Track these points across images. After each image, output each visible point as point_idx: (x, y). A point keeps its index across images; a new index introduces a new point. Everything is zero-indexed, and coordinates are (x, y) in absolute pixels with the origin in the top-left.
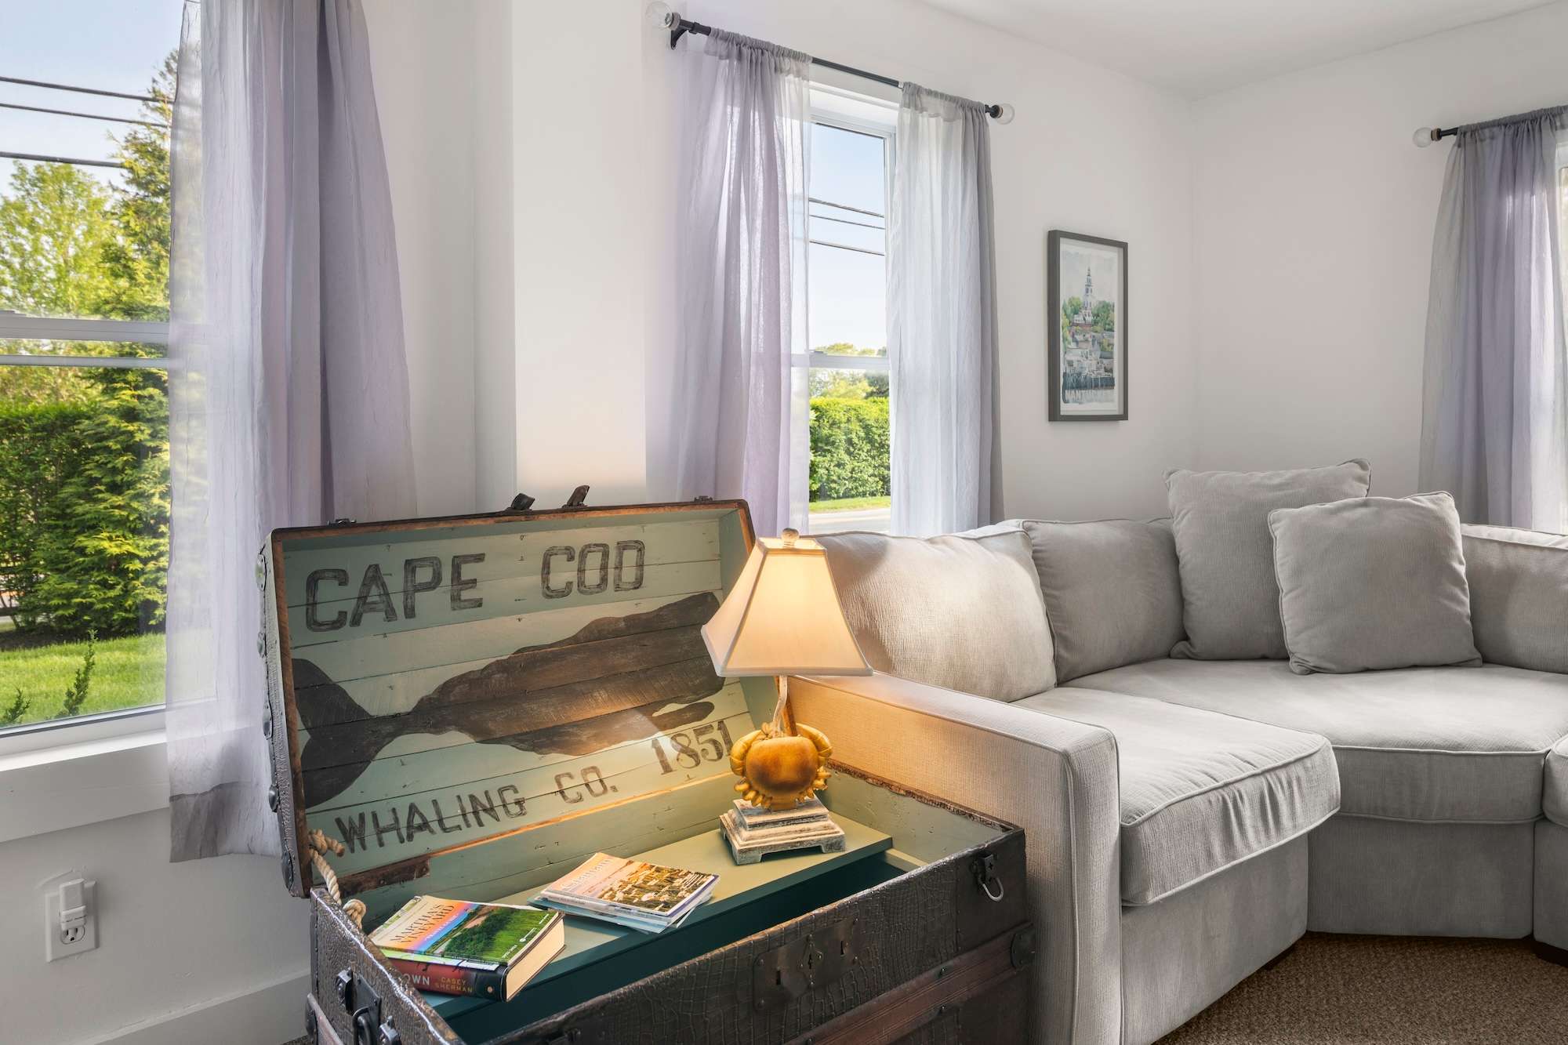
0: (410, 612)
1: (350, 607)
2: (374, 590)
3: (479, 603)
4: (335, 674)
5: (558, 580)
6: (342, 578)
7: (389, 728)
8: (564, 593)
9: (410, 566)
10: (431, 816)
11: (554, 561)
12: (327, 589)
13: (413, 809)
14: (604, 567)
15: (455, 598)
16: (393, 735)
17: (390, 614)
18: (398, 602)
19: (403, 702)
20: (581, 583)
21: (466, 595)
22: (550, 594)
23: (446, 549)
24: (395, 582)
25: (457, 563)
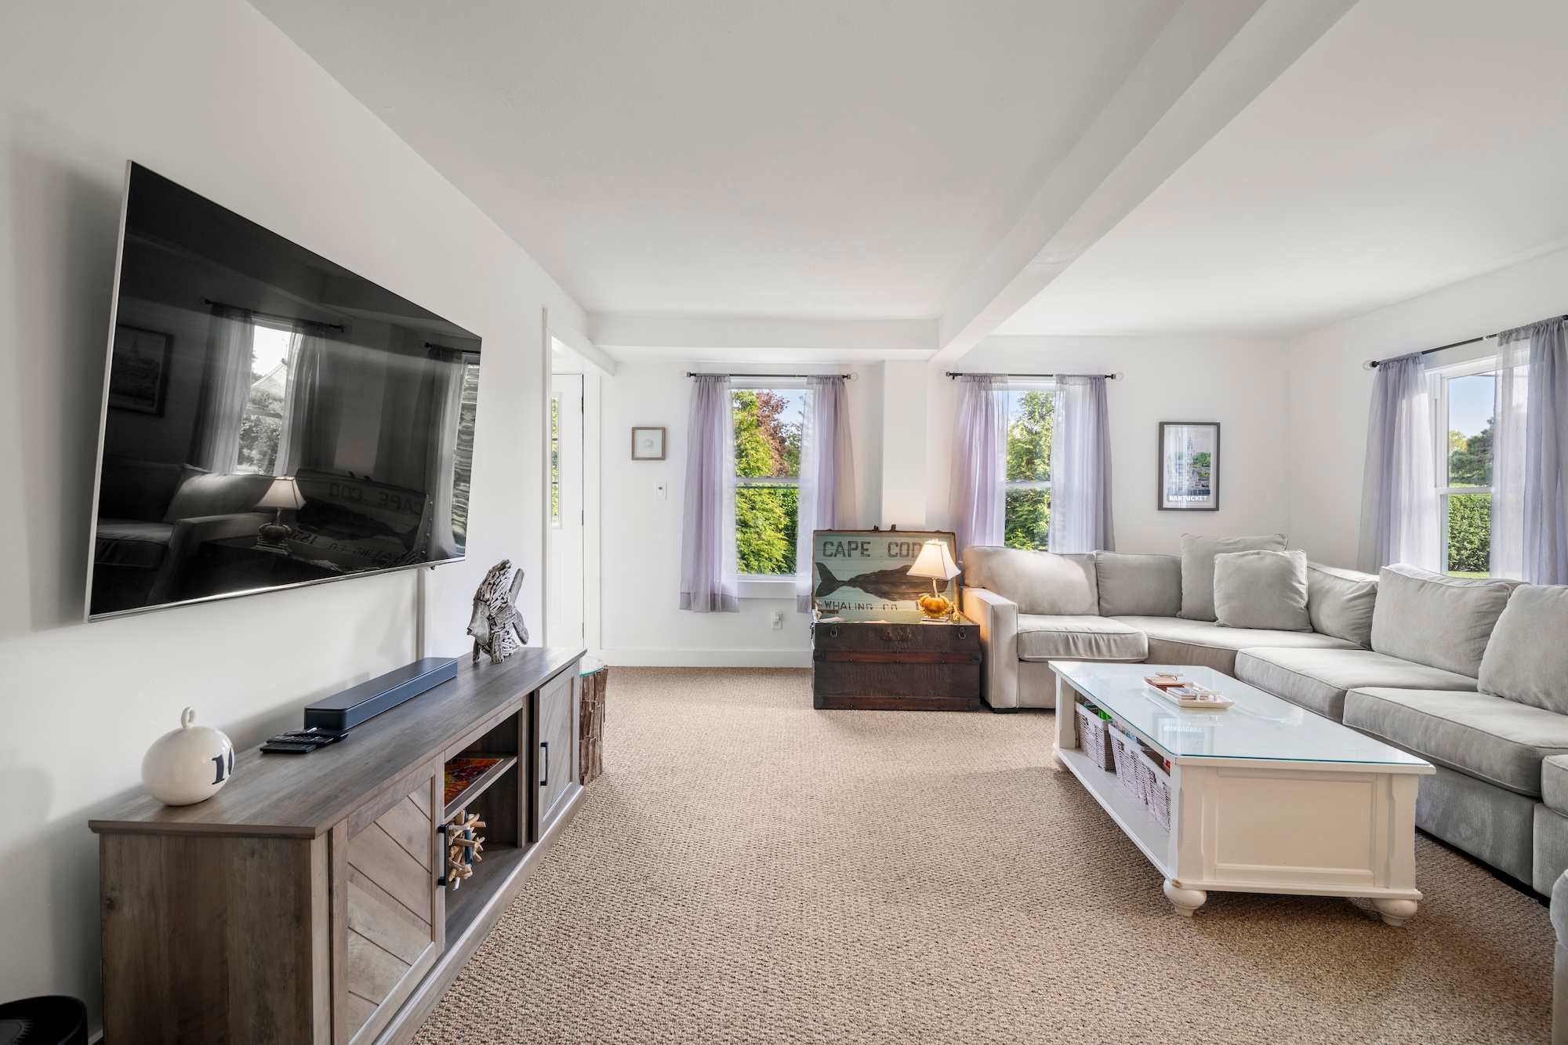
0: (850, 555)
1: (834, 552)
2: (840, 548)
3: (869, 555)
4: (830, 568)
5: (893, 552)
6: (832, 544)
7: (841, 584)
8: (896, 555)
9: (850, 543)
10: (848, 606)
11: (892, 546)
12: (828, 546)
13: (843, 603)
14: (908, 550)
15: (862, 553)
16: (841, 586)
17: (844, 555)
18: (846, 552)
19: (846, 579)
20: (901, 554)
21: (865, 553)
22: (891, 556)
23: (860, 540)
24: (846, 547)
25: (863, 544)
